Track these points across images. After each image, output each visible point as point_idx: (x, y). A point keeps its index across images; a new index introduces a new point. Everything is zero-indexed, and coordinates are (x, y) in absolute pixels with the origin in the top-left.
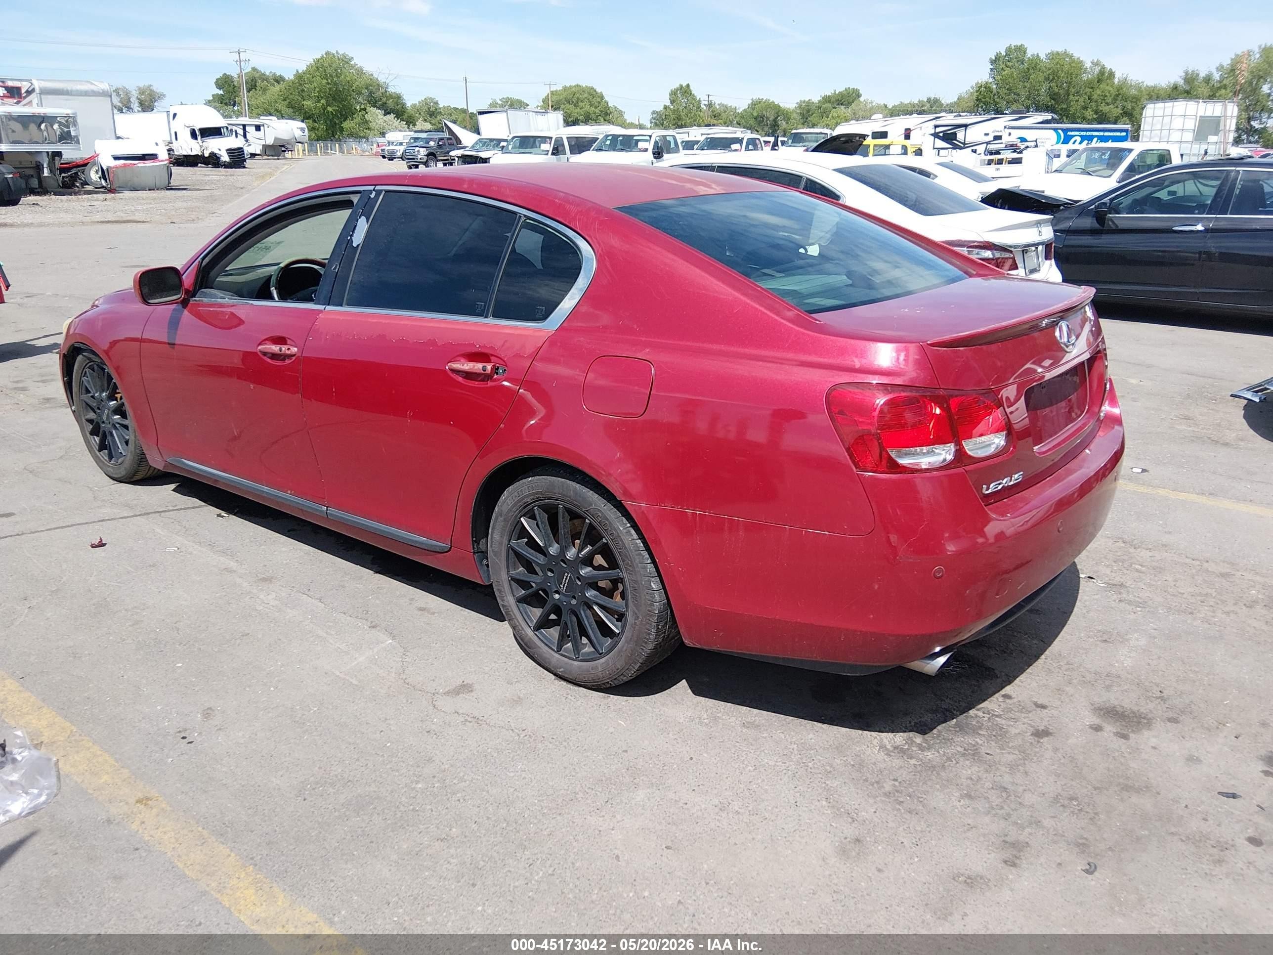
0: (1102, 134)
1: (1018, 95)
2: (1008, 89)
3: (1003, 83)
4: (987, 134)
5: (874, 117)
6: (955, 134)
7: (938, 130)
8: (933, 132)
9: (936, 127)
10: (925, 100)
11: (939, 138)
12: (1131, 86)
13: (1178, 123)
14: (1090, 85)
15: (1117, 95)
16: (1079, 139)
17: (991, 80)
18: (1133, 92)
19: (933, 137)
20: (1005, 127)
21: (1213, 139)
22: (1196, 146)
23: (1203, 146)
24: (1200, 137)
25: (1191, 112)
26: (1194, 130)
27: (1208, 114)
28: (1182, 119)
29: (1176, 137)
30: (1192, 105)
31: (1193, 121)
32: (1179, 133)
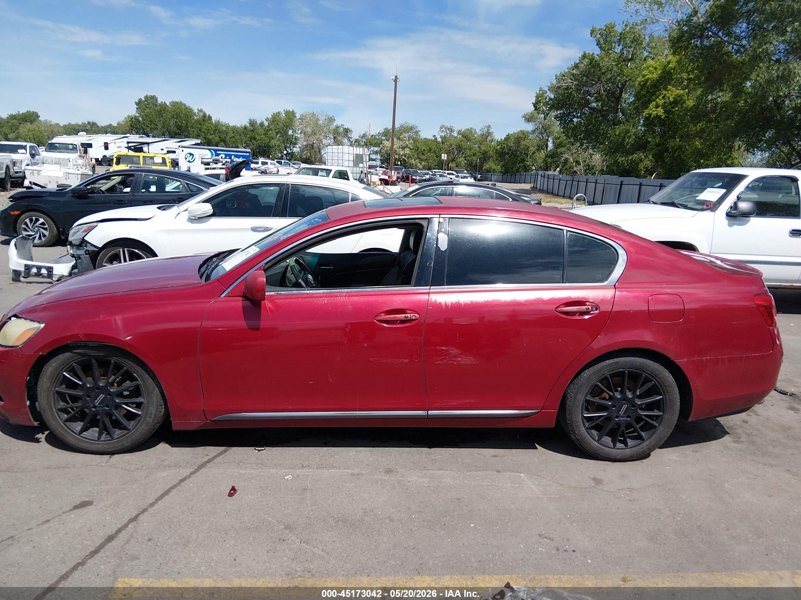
0: (236, 153)
1: (157, 125)
2: (150, 121)
3: (146, 117)
4: (162, 150)
5: (79, 134)
6: (142, 148)
7: (130, 145)
8: (127, 146)
9: (128, 143)
10: (87, 123)
11: (132, 150)
12: (222, 125)
13: (346, 157)
14: (198, 122)
15: (216, 130)
16: (224, 156)
17: (137, 115)
18: (224, 128)
19: (127, 150)
20: (179, 146)
21: (361, 165)
22: (355, 169)
23: (358, 169)
24: (356, 164)
25: (351, 152)
26: (354, 161)
27: (358, 153)
28: (348, 155)
29: (346, 164)
30: (351, 148)
31: (352, 156)
32: (347, 162)
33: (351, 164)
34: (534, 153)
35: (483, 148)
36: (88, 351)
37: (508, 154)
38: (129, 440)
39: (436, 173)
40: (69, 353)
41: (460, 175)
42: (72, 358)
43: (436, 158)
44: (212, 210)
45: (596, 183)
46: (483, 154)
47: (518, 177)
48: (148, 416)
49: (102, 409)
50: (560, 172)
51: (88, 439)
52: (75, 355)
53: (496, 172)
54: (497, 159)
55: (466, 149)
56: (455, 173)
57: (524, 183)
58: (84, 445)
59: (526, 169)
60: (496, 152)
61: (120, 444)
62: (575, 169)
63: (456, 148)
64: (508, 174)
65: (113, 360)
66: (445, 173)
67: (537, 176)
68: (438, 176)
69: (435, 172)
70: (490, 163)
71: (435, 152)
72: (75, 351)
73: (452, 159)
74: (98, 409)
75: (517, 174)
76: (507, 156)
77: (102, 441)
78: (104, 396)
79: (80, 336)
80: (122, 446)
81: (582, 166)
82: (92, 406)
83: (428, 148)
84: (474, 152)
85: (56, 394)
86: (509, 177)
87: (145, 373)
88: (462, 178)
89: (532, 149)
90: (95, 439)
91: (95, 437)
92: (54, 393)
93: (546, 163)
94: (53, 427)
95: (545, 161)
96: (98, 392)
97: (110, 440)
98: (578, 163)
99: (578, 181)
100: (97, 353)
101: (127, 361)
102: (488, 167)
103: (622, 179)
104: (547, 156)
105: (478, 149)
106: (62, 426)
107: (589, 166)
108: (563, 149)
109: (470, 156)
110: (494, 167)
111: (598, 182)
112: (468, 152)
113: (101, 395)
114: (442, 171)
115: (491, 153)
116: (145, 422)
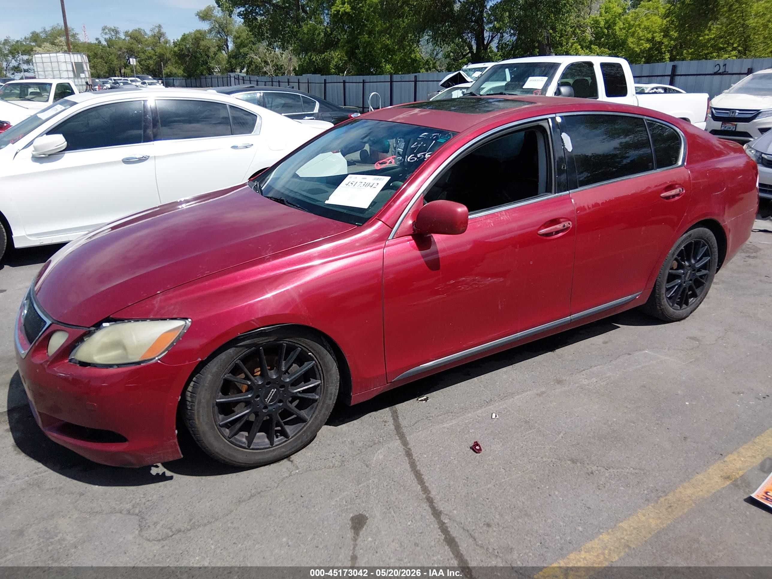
13: (63, 66)
21: (82, 75)
22: (76, 80)
23: (80, 80)
24: (76, 75)
25: (68, 60)
26: (73, 71)
27: (76, 61)
28: (64, 64)
29: (65, 75)
30: (67, 55)
31: (71, 66)
32: (66, 73)
33: (71, 75)
34: (215, 54)
35: (158, 50)
36: (256, 340)
37: (188, 55)
38: (308, 434)
39: (119, 81)
40: (234, 348)
41: (146, 81)
42: (236, 354)
43: (105, 64)
44: (66, 143)
45: (299, 83)
46: (159, 57)
47: (203, 81)
48: (328, 398)
49: (275, 407)
50: (247, 72)
51: (261, 449)
52: (241, 349)
53: (178, 76)
54: (176, 62)
55: (138, 52)
56: (139, 80)
57: (212, 86)
58: (259, 458)
59: (210, 71)
60: (175, 55)
61: (299, 441)
62: (265, 69)
63: (127, 52)
64: (192, 78)
65: (285, 343)
66: (127, 80)
67: (229, 79)
68: (122, 84)
69: (114, 80)
70: (169, 67)
71: (102, 57)
72: (241, 344)
73: (124, 64)
74: (270, 408)
75: (202, 77)
76: (187, 59)
77: (277, 445)
78: (275, 390)
79: (252, 322)
80: (302, 442)
81: (271, 66)
82: (263, 407)
83: (93, 53)
84: (149, 55)
85: (216, 407)
86: (193, 81)
87: (323, 349)
88: (149, 84)
89: (213, 50)
90: (268, 446)
91: (267, 444)
92: (213, 407)
93: (230, 65)
94: (217, 450)
95: (229, 62)
96: (269, 387)
97: (286, 441)
98: (266, 62)
99: (279, 82)
100: (266, 339)
101: (303, 339)
102: (168, 71)
103: (324, 77)
104: (230, 57)
105: (153, 52)
106: (228, 444)
107: (277, 66)
108: (246, 49)
109: (146, 60)
110: (174, 71)
111: (300, 81)
112: (143, 56)
113: (273, 390)
114: (123, 78)
115: (168, 55)
116: (325, 406)
